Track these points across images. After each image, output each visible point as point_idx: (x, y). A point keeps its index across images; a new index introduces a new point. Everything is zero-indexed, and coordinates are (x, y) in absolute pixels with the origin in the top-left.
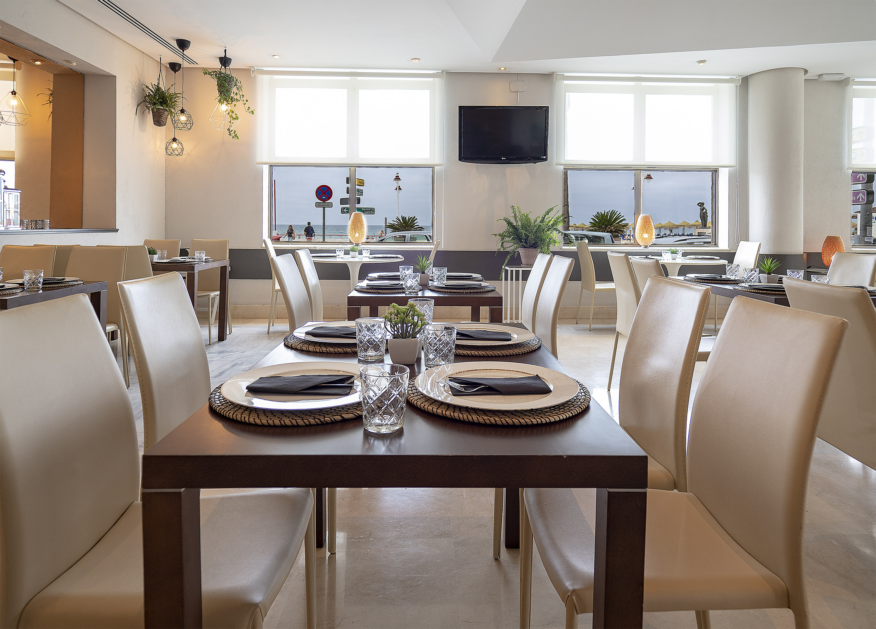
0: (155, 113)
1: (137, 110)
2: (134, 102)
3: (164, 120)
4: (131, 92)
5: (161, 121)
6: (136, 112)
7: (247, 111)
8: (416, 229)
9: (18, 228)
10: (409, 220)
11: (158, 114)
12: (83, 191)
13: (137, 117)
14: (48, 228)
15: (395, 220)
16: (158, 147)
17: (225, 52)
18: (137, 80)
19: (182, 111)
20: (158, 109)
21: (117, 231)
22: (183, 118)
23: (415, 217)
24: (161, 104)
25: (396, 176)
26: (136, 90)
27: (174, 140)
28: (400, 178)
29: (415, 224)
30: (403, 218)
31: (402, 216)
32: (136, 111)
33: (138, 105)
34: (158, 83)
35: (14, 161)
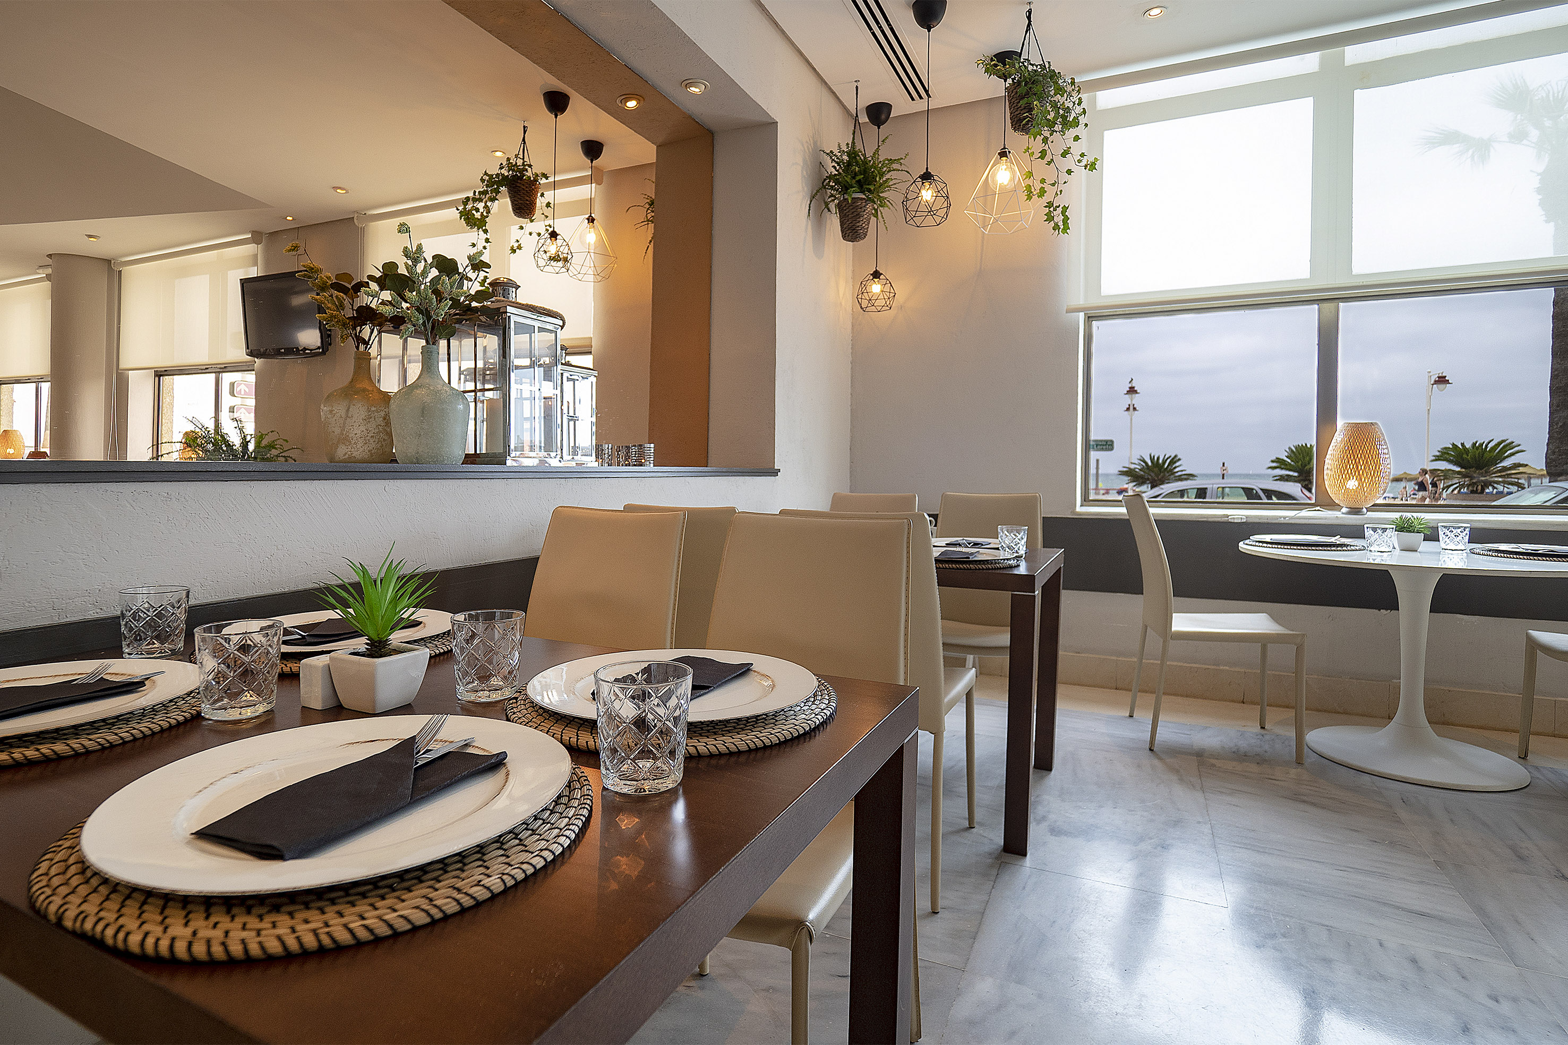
0: (847, 210)
1: (810, 207)
2: (806, 189)
3: (864, 225)
4: (802, 165)
5: (858, 227)
6: (809, 212)
7: (1077, 163)
8: (1180, 479)
9: (591, 462)
10: (1164, 462)
11: (853, 212)
12: (709, 392)
13: (810, 223)
14: (652, 465)
15: (1137, 462)
16: (841, 295)
17: (1029, 18)
18: (812, 141)
19: (927, 176)
20: (854, 200)
21: (775, 473)
22: (927, 194)
23: (1176, 456)
24: (861, 186)
25: (1130, 388)
26: (809, 163)
27: (876, 275)
28: (1136, 391)
29: (1175, 468)
30: (1152, 459)
31: (1150, 455)
32: (809, 210)
33: (813, 197)
34: (853, 143)
35: (590, 353)
